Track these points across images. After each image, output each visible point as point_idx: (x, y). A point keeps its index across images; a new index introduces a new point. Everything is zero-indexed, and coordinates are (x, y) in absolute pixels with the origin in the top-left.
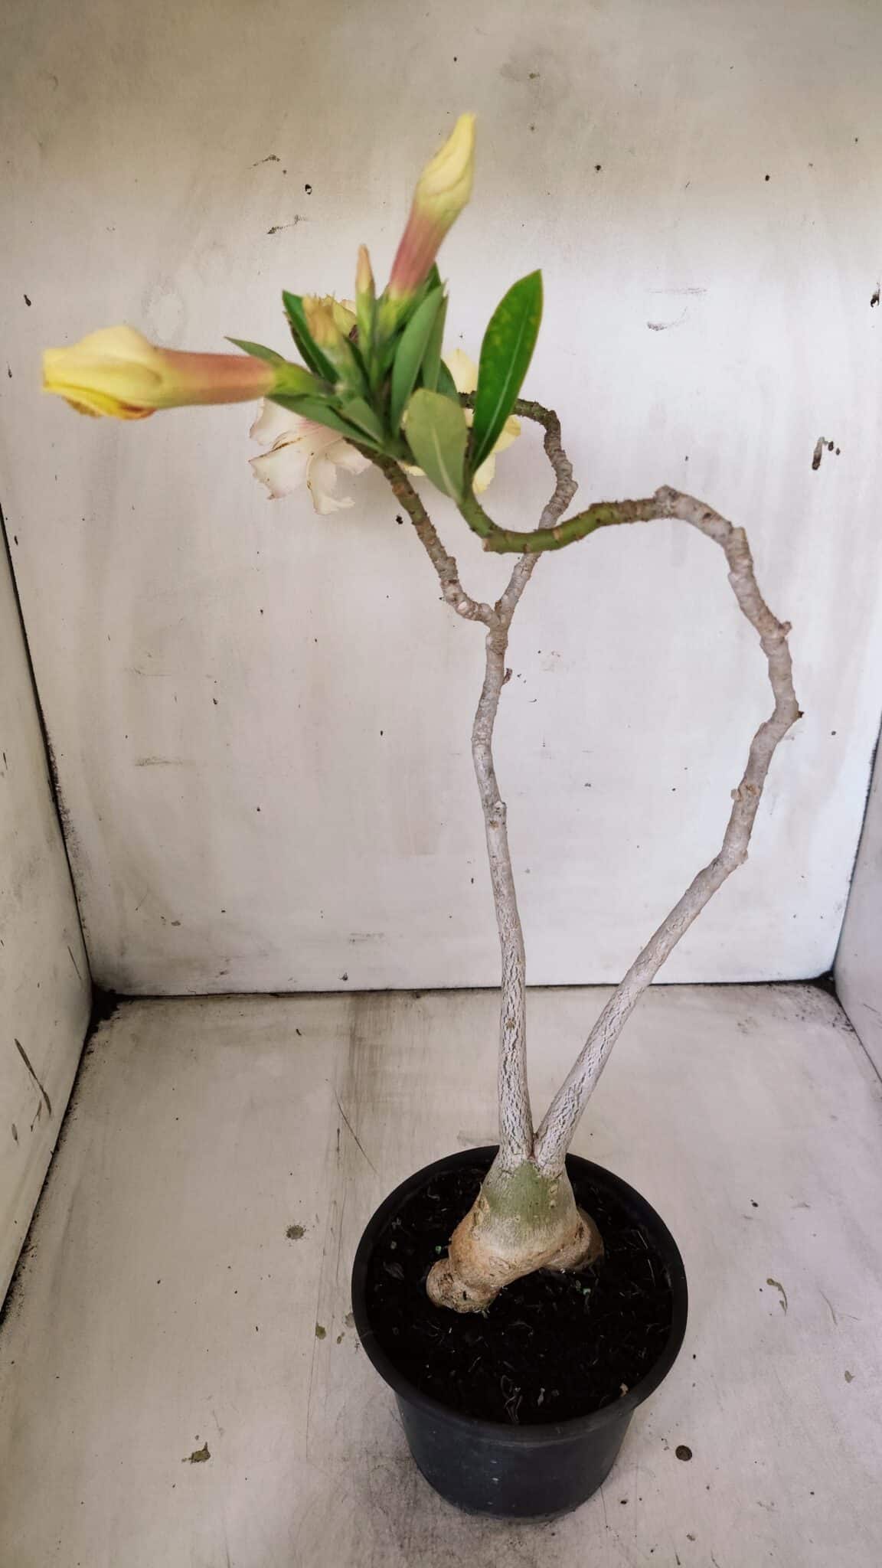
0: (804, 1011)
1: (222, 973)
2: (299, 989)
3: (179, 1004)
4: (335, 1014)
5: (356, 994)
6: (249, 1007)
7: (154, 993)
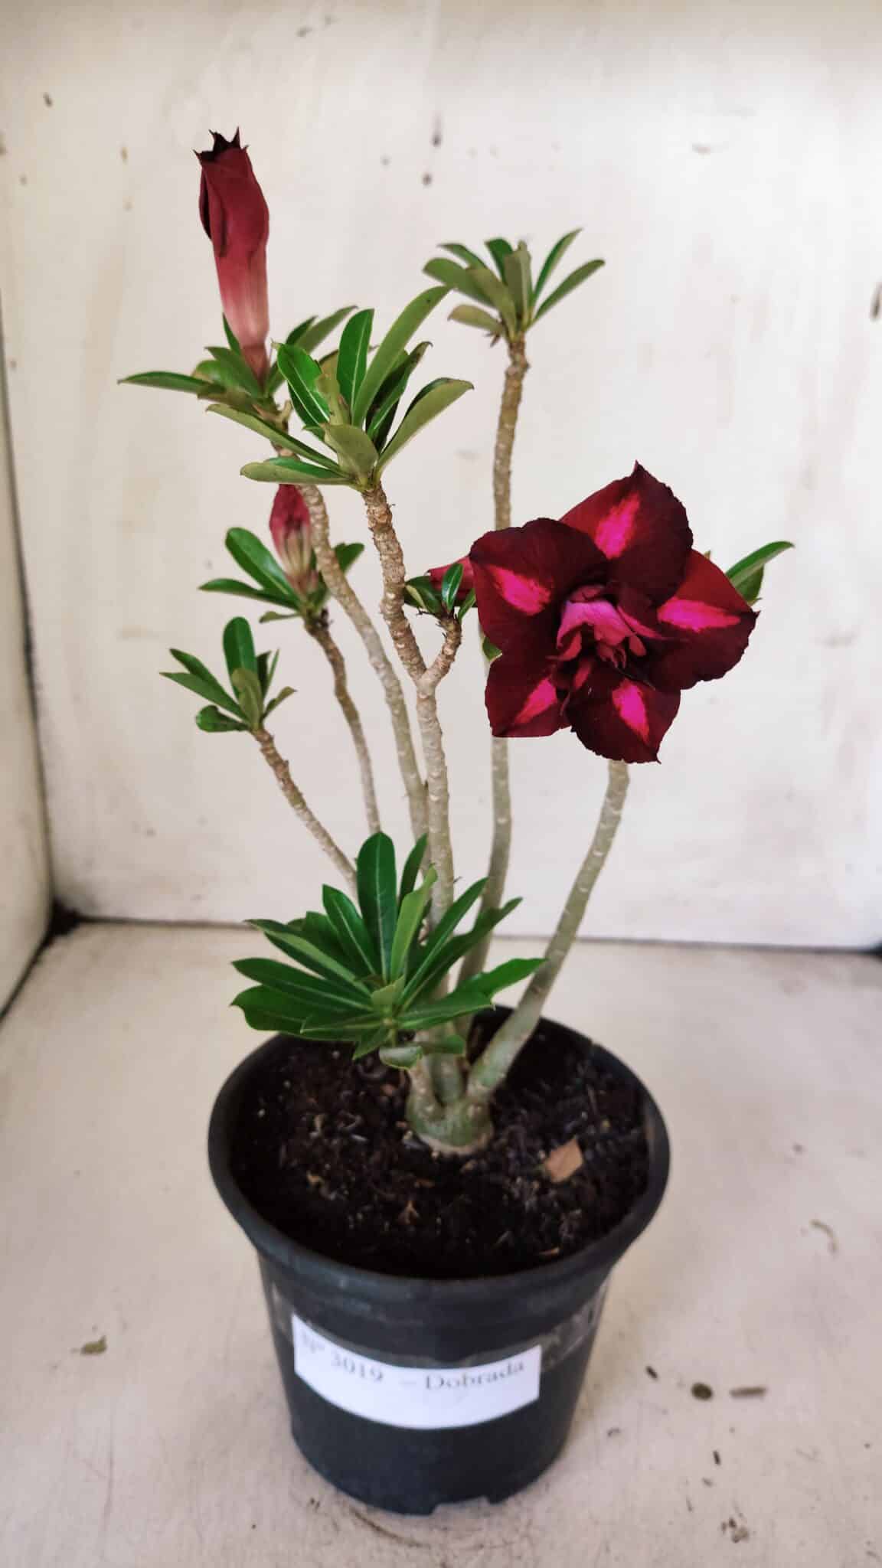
1: (197, 898)
3: (144, 929)
7: (117, 917)
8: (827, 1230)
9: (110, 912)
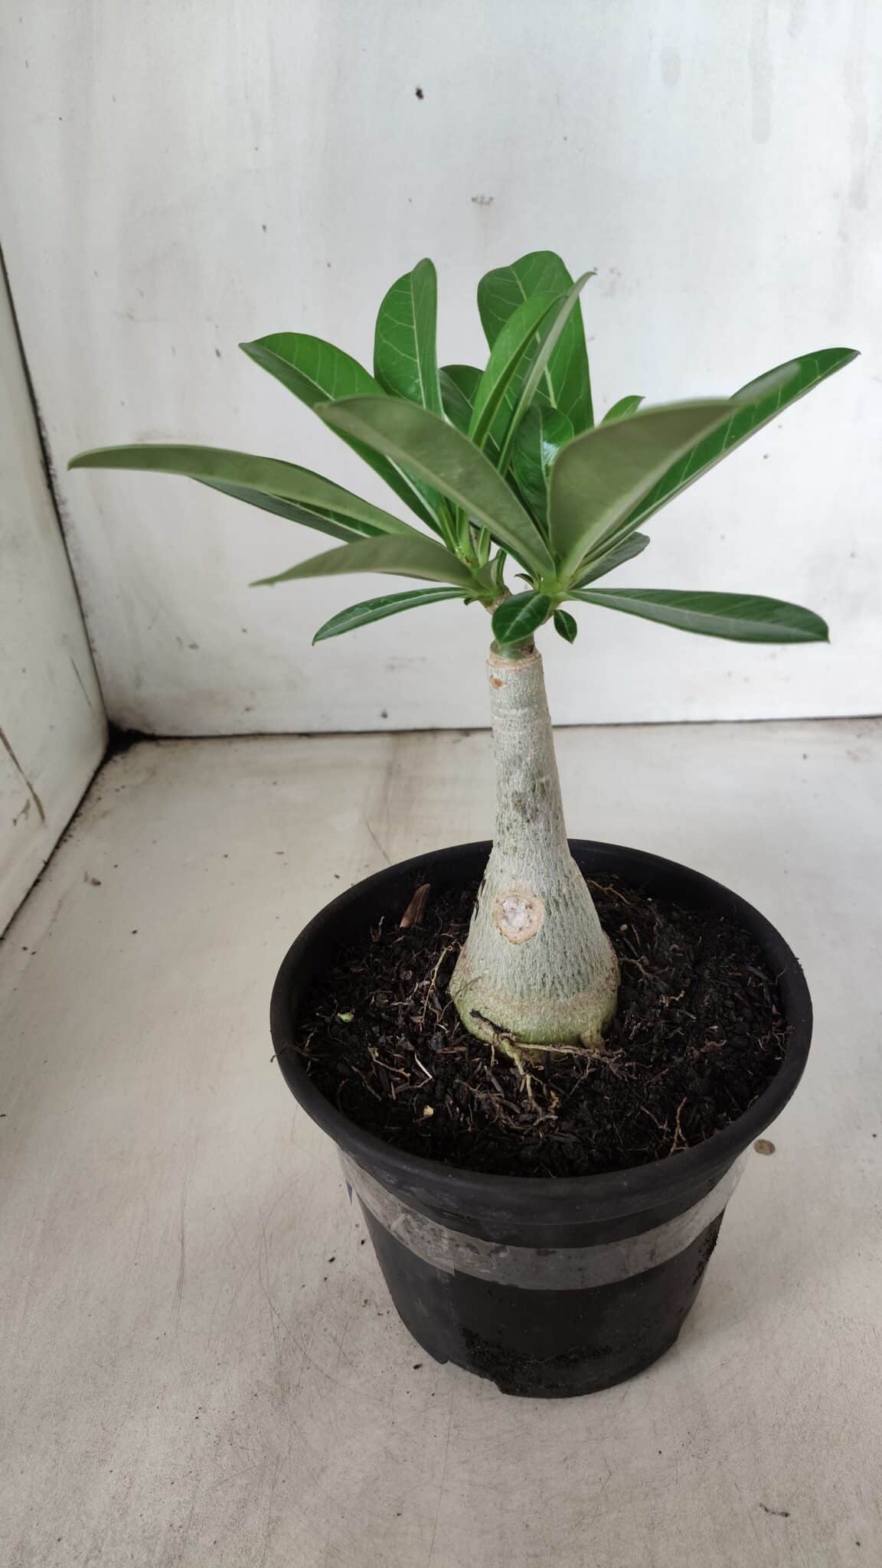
2: (333, 728)
4: (375, 751)
5: (396, 733)
6: (277, 747)
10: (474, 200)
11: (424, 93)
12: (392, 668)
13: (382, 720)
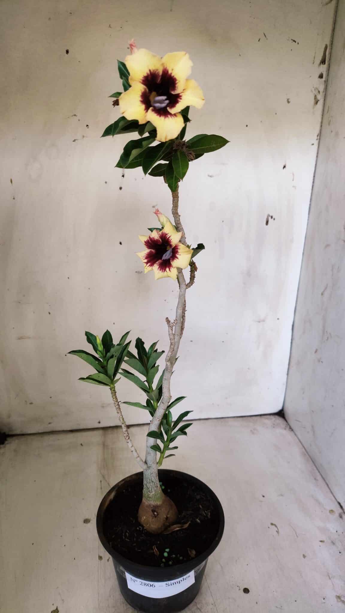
0: (274, 424)
1: (50, 423)
2: (82, 427)
3: (32, 437)
4: (96, 437)
5: (105, 429)
6: (61, 436)
7: (21, 433)
8: (276, 526)
9: (18, 432)
10: (136, 272)
11: (122, 243)
12: (103, 407)
13: (98, 424)
